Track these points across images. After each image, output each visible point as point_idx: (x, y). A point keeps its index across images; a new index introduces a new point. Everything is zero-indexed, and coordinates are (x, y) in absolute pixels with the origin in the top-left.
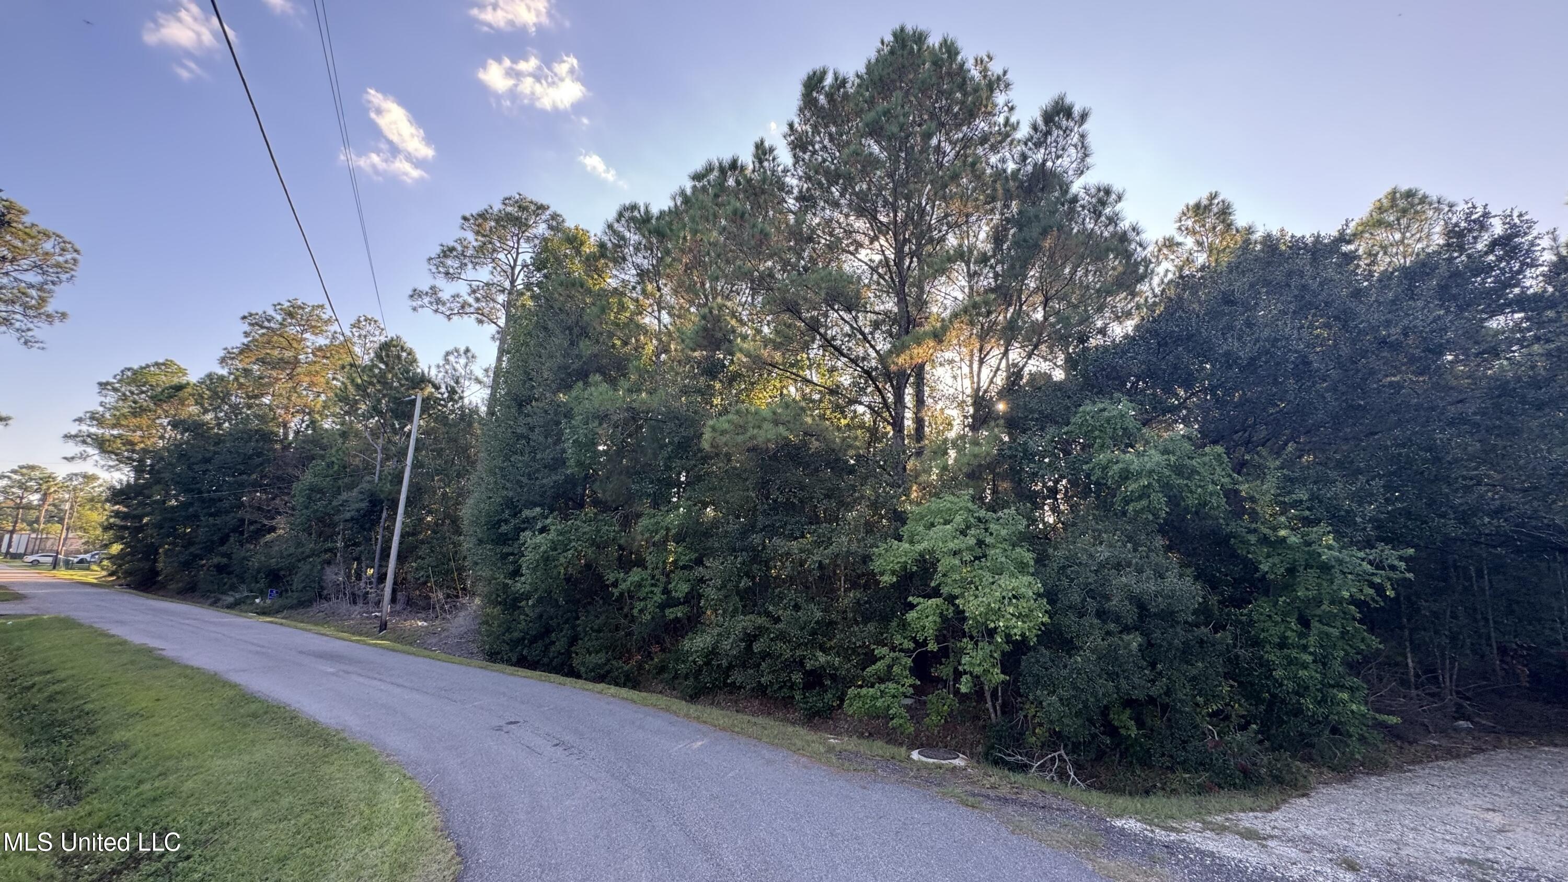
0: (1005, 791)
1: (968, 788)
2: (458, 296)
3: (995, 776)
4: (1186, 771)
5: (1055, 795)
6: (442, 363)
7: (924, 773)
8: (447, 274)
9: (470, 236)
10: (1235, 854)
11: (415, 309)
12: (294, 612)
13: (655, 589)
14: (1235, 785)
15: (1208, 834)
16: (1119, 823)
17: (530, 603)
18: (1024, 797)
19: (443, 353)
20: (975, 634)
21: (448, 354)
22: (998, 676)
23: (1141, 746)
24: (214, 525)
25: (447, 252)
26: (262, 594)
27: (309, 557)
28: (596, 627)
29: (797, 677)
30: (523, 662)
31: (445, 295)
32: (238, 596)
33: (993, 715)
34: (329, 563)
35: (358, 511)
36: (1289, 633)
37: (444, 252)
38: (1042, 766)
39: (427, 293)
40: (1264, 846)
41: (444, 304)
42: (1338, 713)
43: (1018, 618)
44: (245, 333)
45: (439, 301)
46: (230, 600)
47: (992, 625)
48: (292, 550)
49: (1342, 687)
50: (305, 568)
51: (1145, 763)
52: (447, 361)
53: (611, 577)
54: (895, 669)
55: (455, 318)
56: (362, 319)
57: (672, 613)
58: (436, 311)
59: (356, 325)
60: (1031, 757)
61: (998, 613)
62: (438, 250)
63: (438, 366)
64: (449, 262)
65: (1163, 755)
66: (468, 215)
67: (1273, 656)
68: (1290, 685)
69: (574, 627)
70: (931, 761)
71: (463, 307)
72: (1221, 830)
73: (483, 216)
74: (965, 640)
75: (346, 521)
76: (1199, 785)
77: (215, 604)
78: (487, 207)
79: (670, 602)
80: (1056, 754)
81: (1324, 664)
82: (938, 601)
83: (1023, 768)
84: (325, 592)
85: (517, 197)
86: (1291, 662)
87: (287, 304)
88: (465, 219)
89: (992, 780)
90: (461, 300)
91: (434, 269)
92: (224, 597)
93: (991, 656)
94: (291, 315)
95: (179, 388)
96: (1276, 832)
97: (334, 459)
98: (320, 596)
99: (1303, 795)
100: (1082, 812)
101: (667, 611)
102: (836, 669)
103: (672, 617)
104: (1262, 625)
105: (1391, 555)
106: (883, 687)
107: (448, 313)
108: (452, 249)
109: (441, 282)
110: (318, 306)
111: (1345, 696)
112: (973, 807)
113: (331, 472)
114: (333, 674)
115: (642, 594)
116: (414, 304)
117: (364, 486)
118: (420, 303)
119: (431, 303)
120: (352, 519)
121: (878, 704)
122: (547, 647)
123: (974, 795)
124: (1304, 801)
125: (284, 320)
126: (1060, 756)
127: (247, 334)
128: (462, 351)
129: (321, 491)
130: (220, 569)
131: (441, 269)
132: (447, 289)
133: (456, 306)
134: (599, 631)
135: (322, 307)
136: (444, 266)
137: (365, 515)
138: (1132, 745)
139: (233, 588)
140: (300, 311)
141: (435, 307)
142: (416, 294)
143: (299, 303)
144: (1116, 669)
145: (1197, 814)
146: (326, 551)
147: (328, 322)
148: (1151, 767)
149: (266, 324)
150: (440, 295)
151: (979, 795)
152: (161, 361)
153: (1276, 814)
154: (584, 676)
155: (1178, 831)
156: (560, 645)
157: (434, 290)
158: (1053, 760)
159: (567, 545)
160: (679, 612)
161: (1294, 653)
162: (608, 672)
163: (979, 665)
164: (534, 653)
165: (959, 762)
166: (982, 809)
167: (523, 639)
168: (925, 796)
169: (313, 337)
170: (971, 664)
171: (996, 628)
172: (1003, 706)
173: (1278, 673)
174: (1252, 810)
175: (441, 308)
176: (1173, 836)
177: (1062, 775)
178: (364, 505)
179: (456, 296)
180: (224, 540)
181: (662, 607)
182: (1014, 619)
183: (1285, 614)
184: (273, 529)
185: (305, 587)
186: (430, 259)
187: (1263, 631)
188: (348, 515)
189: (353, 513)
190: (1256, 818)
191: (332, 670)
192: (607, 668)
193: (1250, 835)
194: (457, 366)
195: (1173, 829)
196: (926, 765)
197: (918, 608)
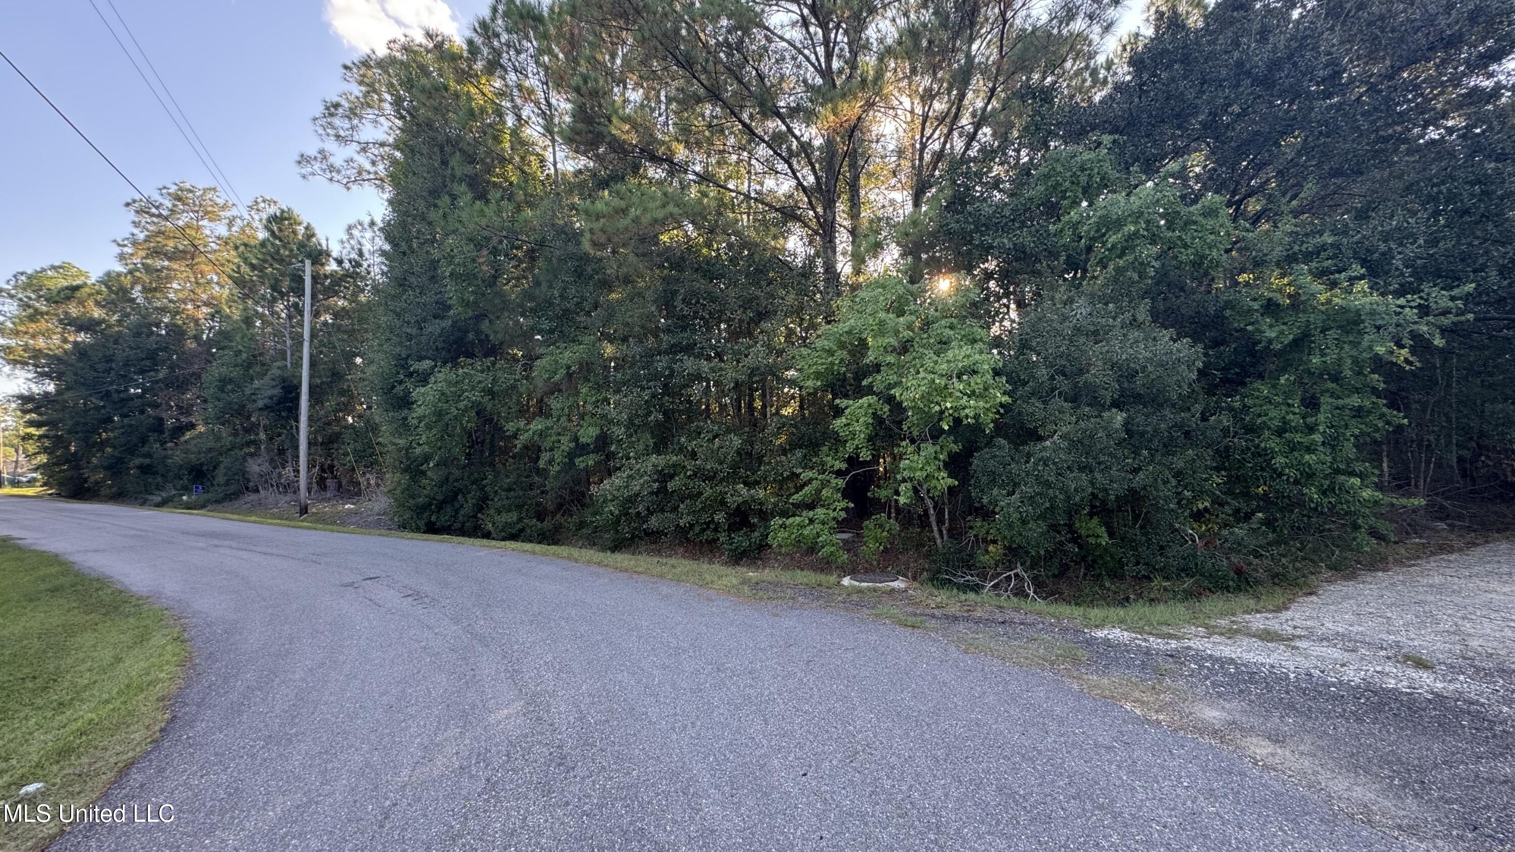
0: (954, 609)
1: (910, 609)
2: (352, 160)
3: (942, 596)
4: (1167, 578)
5: (1017, 610)
6: (345, 237)
7: (855, 597)
8: (338, 137)
9: (357, 90)
10: (1261, 659)
11: (304, 177)
12: (220, 506)
13: (562, 438)
14: (1227, 589)
15: (1217, 638)
16: (1100, 634)
17: (431, 465)
18: (978, 613)
19: (346, 227)
20: (915, 433)
21: (350, 228)
22: (945, 481)
23: (1111, 556)
24: (131, 426)
25: (332, 108)
26: (186, 489)
27: (230, 450)
28: (505, 486)
29: (720, 517)
30: (432, 529)
31: (337, 160)
32: (164, 495)
33: (939, 541)
34: (252, 455)
35: (271, 398)
36: (1291, 416)
37: (327, 108)
38: (995, 587)
39: (315, 158)
40: (1293, 648)
41: (339, 172)
42: (1348, 502)
43: (969, 396)
44: (134, 222)
45: (332, 168)
46: (158, 499)
47: (937, 408)
48: (211, 444)
49: (1352, 474)
50: (226, 461)
51: (1116, 574)
52: (351, 236)
53: (510, 427)
54: (824, 492)
55: (354, 187)
56: (260, 200)
57: (581, 462)
58: (331, 180)
59: (254, 206)
60: (983, 577)
61: (943, 392)
62: (321, 108)
63: (342, 242)
64: (337, 122)
65: (1137, 563)
66: (349, 64)
67: (1273, 443)
68: (1292, 473)
69: (482, 489)
70: (865, 585)
71: (360, 173)
72: (1231, 634)
73: (365, 63)
74: (904, 443)
75: (260, 409)
76: (1184, 591)
77: (143, 503)
78: (369, 52)
79: (581, 449)
80: (1012, 573)
81: (1333, 447)
82: (872, 399)
83: (976, 589)
84: (251, 484)
85: (403, 39)
86: (1293, 447)
87: (173, 189)
88: (346, 67)
89: (939, 599)
90: (355, 165)
91: (321, 131)
92: (151, 497)
93: (936, 458)
94: (179, 199)
95: (77, 288)
96: (1299, 632)
97: (240, 347)
98: (247, 488)
99: (1311, 594)
100: (1051, 624)
101: (577, 461)
102: (761, 504)
103: (582, 466)
104: (1258, 410)
105: (1440, 298)
106: (811, 514)
107: (345, 181)
108: (337, 106)
109: (331, 146)
110: (210, 189)
111: (1356, 481)
112: (914, 627)
113: (239, 361)
114: (202, 549)
115: (547, 444)
116: (303, 171)
117: (275, 372)
118: (309, 170)
119: (324, 171)
120: (266, 407)
121: (806, 532)
122: (457, 512)
123: (915, 615)
124: (1314, 598)
125: (175, 206)
126: (1016, 575)
127: (136, 224)
128: (366, 226)
129: (231, 381)
130: (145, 470)
131: (329, 131)
132: (340, 154)
133: (352, 173)
134: (509, 490)
135: (214, 189)
136: (333, 128)
137: (279, 403)
138: (1101, 556)
139: (159, 488)
140: (191, 195)
141: (329, 176)
142: (304, 160)
143: (188, 186)
144: (1090, 460)
145: (1193, 620)
146: (249, 444)
147: (224, 207)
148: (1122, 578)
149: (154, 210)
150: (332, 160)
151: (921, 615)
152: (57, 264)
153: (1289, 614)
154: (494, 535)
155: (1178, 638)
156: (468, 508)
157: (323, 155)
158: (1009, 578)
159: (460, 396)
160: (591, 460)
161: (1298, 438)
162: (522, 530)
163: (922, 469)
164: (443, 519)
165: (899, 584)
166: (925, 628)
167: (430, 504)
168: (853, 619)
169: (211, 224)
170: (910, 468)
171: (942, 412)
172: (949, 531)
173: (1279, 461)
174: (1258, 612)
175: (337, 177)
176: (1174, 644)
177: (1020, 593)
178: (277, 391)
179: (350, 161)
180: (144, 441)
181: (571, 456)
182: (965, 397)
183: (1288, 395)
184: (192, 426)
185: (228, 480)
186: (315, 119)
187: (1260, 416)
188: (260, 404)
189: (266, 401)
190: (1268, 619)
191: (201, 545)
192: (519, 526)
193: (1268, 636)
194: (364, 241)
195: (1171, 636)
196: (860, 591)
197: (847, 412)
